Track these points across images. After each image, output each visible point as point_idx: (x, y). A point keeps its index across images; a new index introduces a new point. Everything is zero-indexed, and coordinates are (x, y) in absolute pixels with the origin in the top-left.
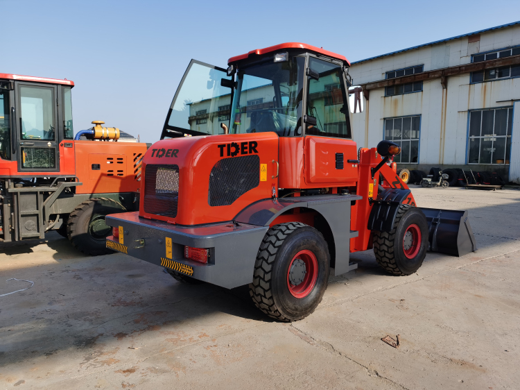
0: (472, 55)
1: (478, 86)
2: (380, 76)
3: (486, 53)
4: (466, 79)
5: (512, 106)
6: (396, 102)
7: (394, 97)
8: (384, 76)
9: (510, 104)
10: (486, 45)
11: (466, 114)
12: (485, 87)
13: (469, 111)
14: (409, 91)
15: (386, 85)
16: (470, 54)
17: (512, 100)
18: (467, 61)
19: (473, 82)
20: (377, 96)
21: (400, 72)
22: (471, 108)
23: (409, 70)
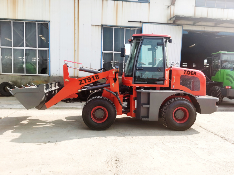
5: (141, 28)
9: (138, 25)
11: (100, 28)
12: (117, 5)
13: (102, 25)
17: (140, 22)
22: (104, 23)
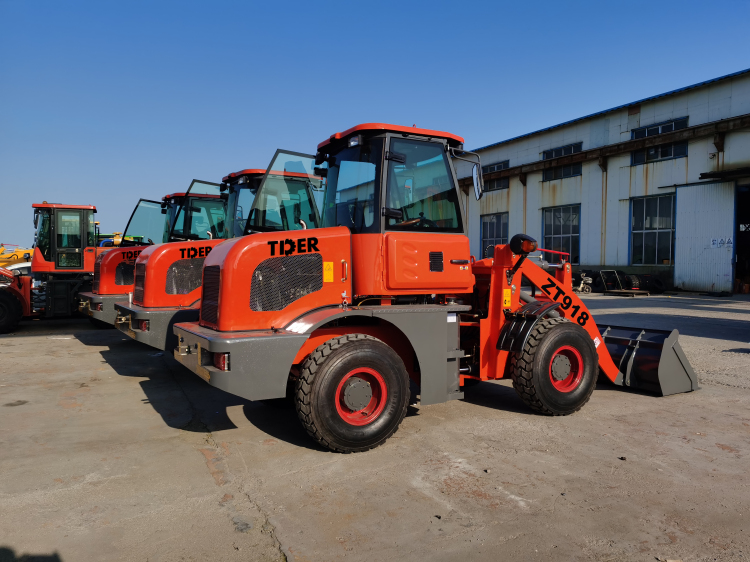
0: (633, 131)
1: (640, 168)
2: (536, 157)
3: (648, 127)
4: (626, 160)
6: (554, 188)
7: (553, 182)
8: (542, 155)
9: (672, 190)
10: (647, 118)
11: (628, 202)
12: (647, 169)
13: (631, 199)
14: (568, 175)
15: (542, 167)
16: (630, 130)
17: (676, 186)
18: (627, 137)
19: (634, 163)
20: (535, 180)
21: (558, 150)
22: (632, 196)
23: (567, 148)
